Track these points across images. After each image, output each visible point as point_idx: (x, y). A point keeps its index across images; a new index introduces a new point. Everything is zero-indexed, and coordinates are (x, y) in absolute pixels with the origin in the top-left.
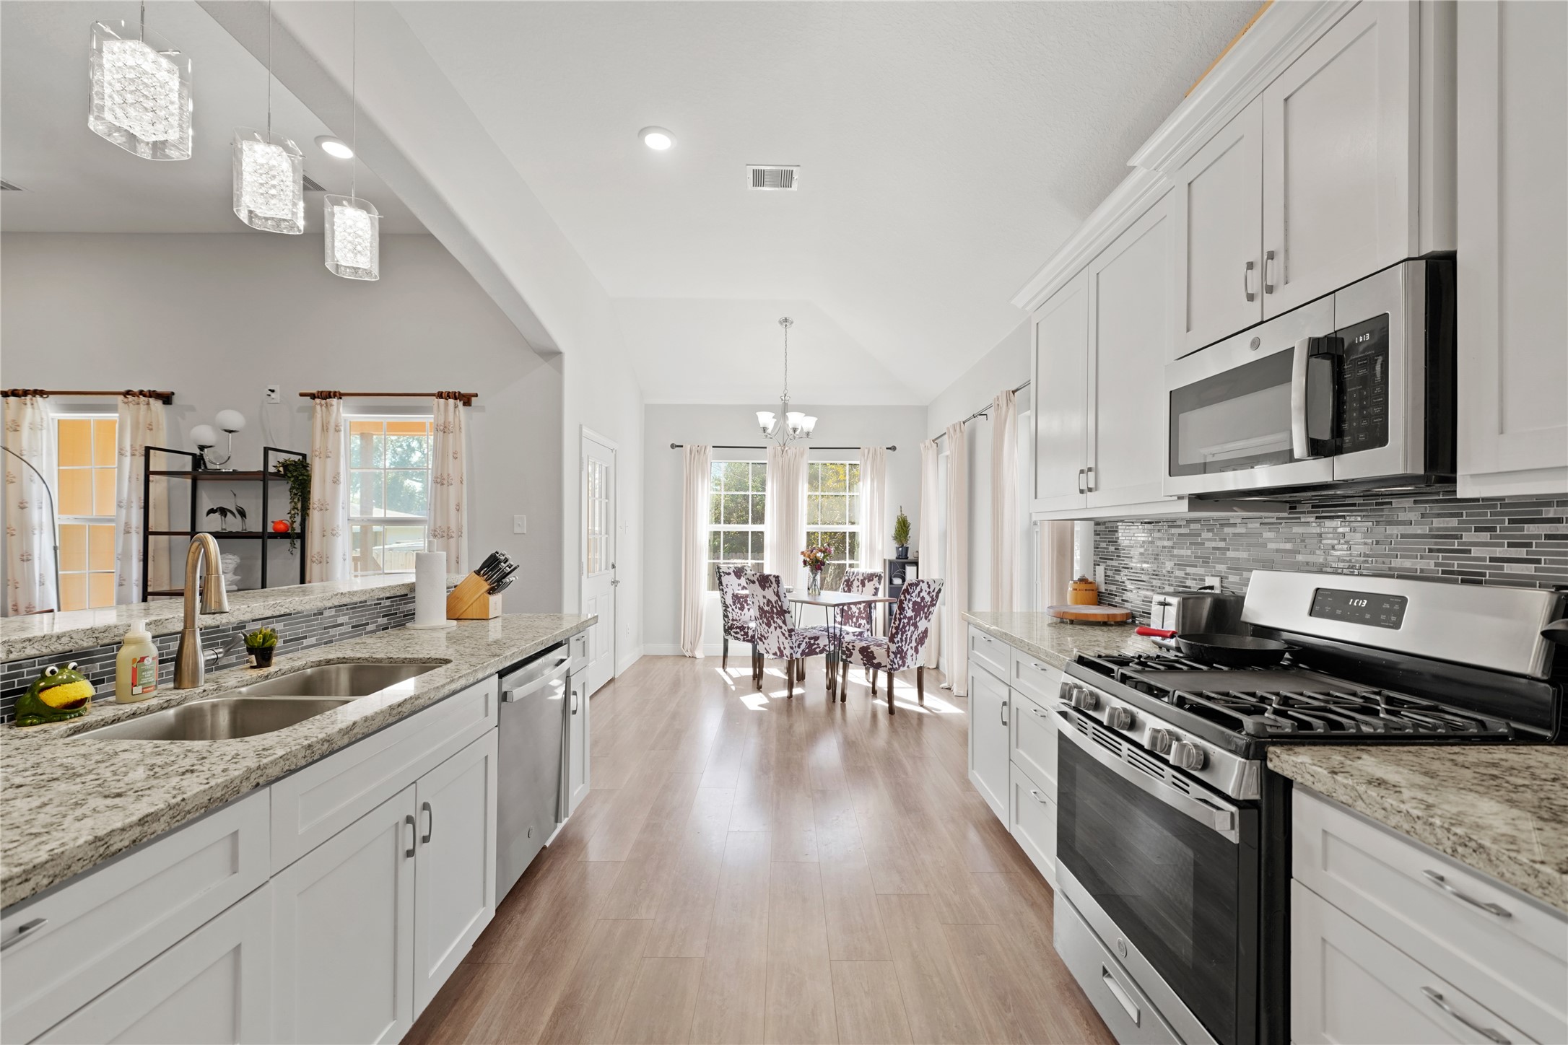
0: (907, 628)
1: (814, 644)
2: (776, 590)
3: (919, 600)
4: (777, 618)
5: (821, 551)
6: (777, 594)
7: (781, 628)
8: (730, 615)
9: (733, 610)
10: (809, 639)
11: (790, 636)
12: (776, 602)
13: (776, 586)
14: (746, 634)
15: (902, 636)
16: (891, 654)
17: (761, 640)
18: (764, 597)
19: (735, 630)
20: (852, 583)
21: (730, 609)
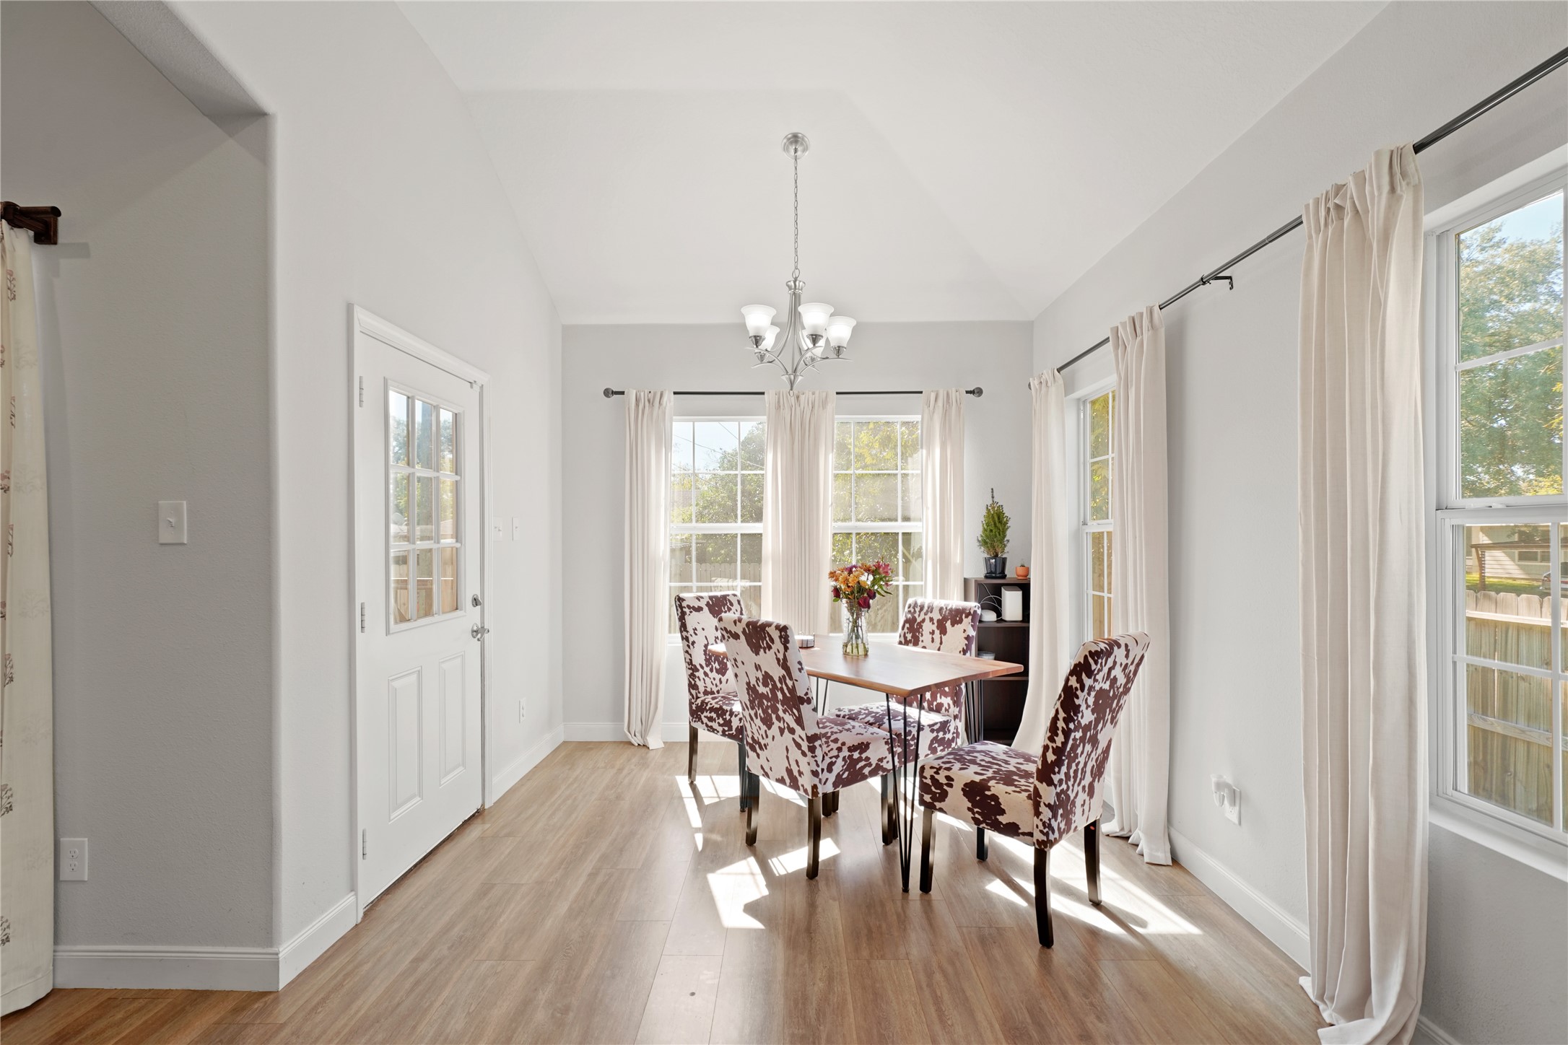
0: (1079, 751)
1: (860, 759)
2: (781, 656)
3: (1106, 686)
4: (784, 711)
5: (868, 570)
6: (784, 664)
7: (792, 731)
8: (700, 684)
9: (706, 674)
10: (850, 749)
11: (812, 749)
12: (782, 680)
13: (781, 648)
14: (728, 723)
15: (1069, 767)
16: (1043, 808)
17: (753, 749)
18: (758, 667)
19: (708, 714)
20: (920, 625)
21: (700, 674)
